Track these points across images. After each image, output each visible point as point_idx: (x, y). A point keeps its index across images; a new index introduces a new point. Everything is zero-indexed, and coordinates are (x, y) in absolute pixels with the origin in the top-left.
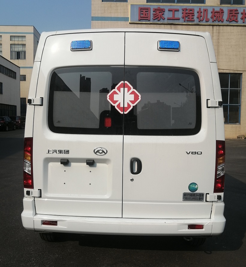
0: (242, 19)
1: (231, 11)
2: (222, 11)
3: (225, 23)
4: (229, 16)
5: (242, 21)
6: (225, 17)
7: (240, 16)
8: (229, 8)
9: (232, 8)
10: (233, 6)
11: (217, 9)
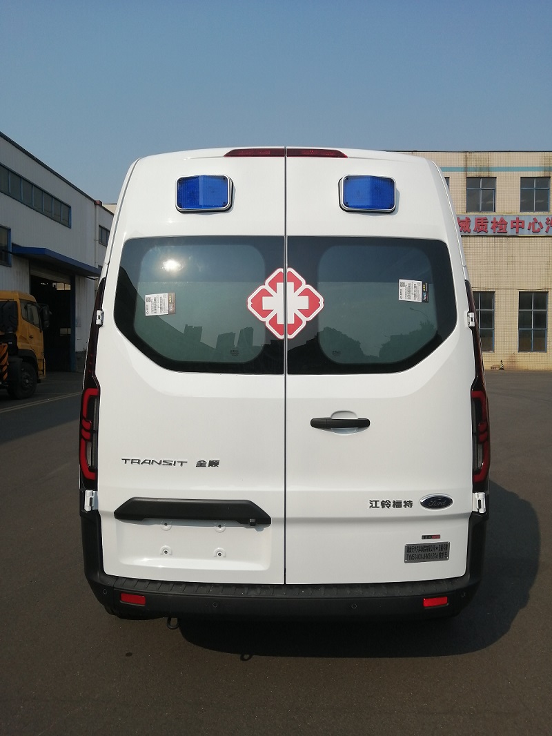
0: (492, 228)
1: (478, 220)
2: (468, 220)
3: (472, 233)
4: (476, 226)
5: (492, 231)
6: (472, 227)
7: (490, 225)
8: (477, 217)
9: (480, 217)
10: (481, 214)
11: (463, 218)
